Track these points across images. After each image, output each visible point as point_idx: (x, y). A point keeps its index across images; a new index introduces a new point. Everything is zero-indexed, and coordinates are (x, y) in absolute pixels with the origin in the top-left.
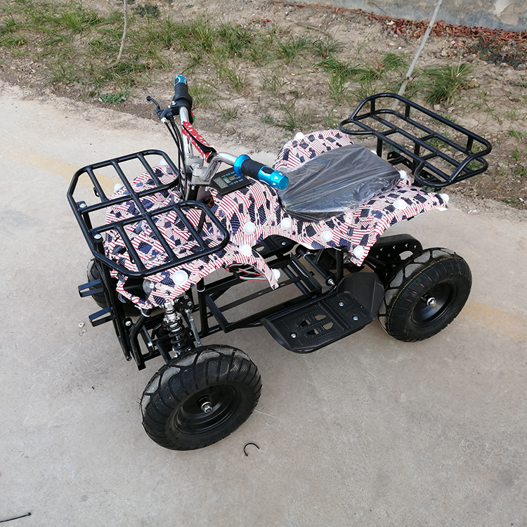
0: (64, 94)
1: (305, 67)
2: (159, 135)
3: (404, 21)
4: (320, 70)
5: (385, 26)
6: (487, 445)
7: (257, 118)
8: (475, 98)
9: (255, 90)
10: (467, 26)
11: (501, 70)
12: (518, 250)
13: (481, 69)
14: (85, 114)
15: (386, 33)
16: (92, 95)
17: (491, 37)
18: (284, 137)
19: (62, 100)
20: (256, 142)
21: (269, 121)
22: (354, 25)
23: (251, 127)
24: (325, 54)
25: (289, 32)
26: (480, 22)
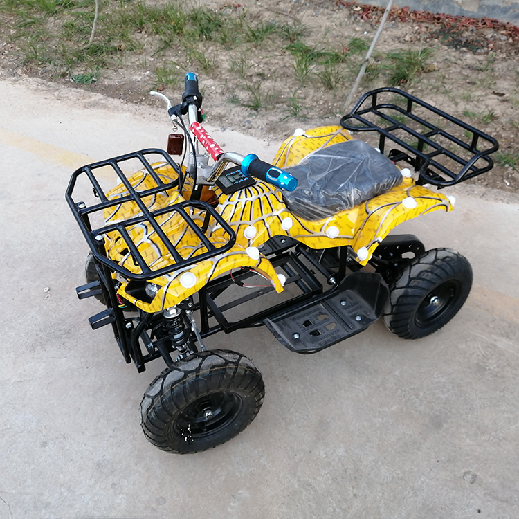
0: (36, 74)
1: (273, 51)
2: (128, 114)
3: (370, 7)
4: (287, 53)
5: (352, 12)
6: (421, 394)
7: (224, 98)
8: (434, 80)
9: (223, 72)
10: (431, 12)
11: (461, 55)
12: (464, 221)
13: (442, 53)
14: (56, 94)
15: (353, 18)
16: (64, 75)
17: (453, 23)
18: (249, 116)
19: (34, 81)
20: (221, 120)
21: (235, 101)
22: (322, 10)
23: (217, 107)
24: (292, 38)
25: (259, 17)
26: (443, 9)
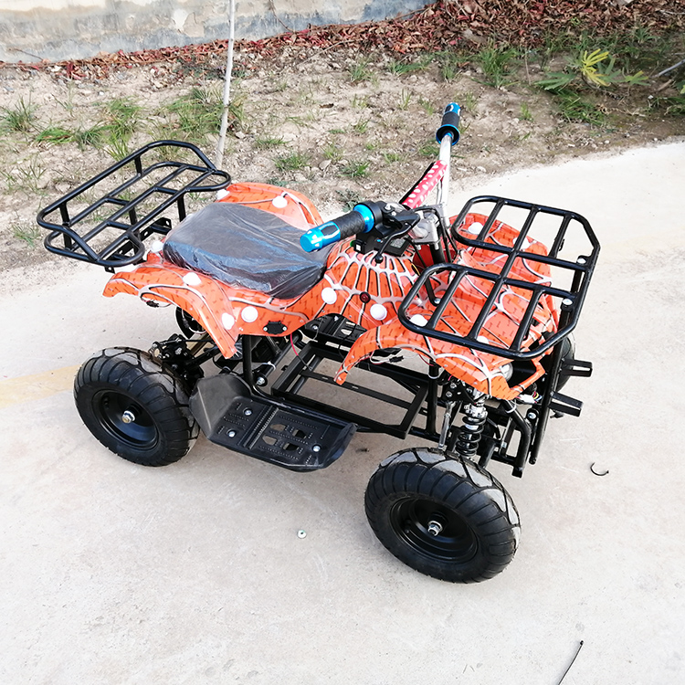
4: (47, 145)
5: (53, 74)
22: (10, 83)
26: (164, 42)
